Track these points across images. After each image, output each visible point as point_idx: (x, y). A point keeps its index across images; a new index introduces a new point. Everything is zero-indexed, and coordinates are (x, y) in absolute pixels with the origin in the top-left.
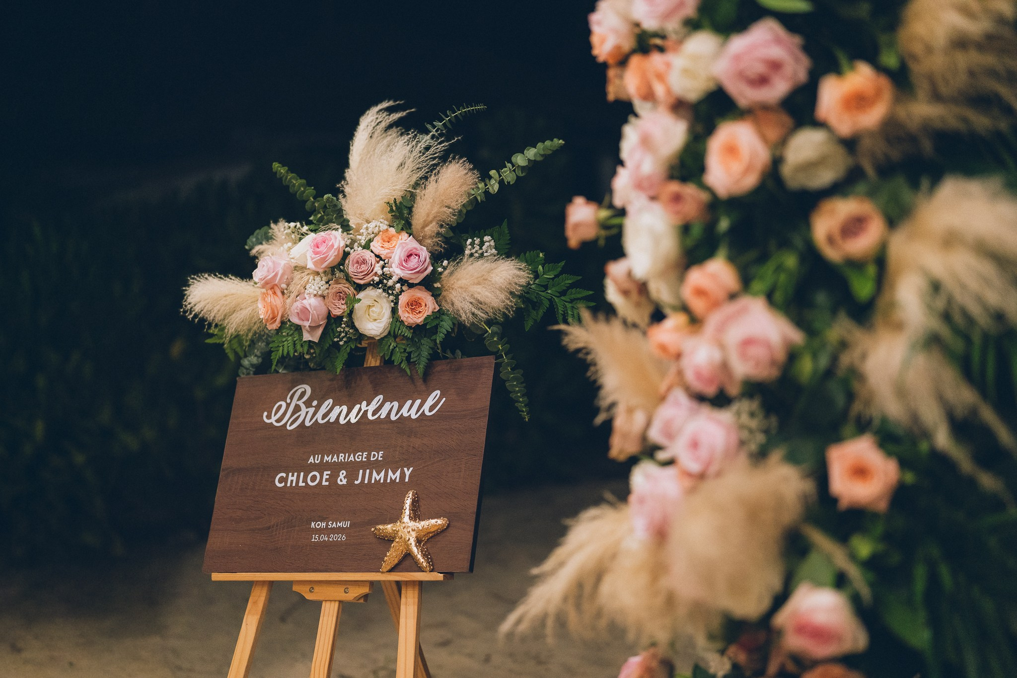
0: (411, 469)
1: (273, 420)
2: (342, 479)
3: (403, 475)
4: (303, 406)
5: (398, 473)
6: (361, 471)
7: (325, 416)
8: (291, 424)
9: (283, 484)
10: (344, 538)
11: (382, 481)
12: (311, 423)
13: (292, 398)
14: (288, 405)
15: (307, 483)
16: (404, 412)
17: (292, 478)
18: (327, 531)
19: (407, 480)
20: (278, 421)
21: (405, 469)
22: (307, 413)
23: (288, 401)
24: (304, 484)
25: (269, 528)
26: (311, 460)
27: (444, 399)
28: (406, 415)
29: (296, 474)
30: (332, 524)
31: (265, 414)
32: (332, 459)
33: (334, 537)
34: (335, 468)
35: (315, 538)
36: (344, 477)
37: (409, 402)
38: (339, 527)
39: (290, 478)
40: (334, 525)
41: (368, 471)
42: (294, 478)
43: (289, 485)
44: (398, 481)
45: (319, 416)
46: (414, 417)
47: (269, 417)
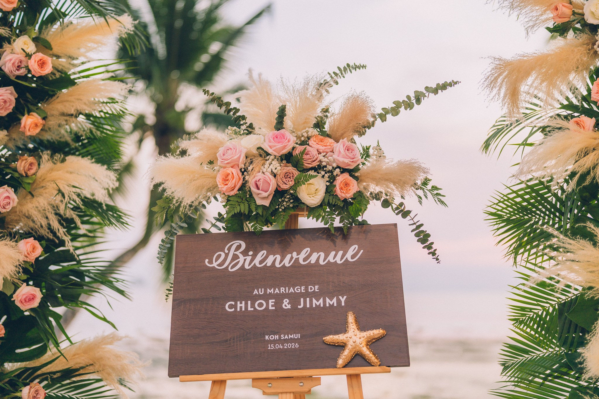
0: (345, 297)
1: (215, 264)
2: (286, 304)
3: (339, 301)
4: (241, 256)
5: (335, 300)
6: (302, 300)
7: (261, 262)
8: (232, 268)
9: (233, 310)
10: (297, 346)
11: (322, 306)
12: (250, 266)
13: (229, 249)
14: (227, 255)
15: (255, 308)
16: (331, 258)
17: (241, 305)
18: (280, 341)
19: (343, 304)
20: (219, 265)
21: (340, 297)
22: (245, 260)
23: (227, 251)
24: (252, 309)
25: (227, 341)
26: (256, 292)
27: (362, 251)
28: (332, 261)
29: (243, 302)
30: (284, 336)
31: (207, 260)
32: (274, 291)
33: (286, 346)
34: (279, 298)
35: (271, 347)
36: (288, 304)
37: (333, 253)
38: (291, 338)
39: (239, 305)
40: (286, 337)
41: (308, 299)
42: (243, 305)
43: (238, 310)
44: (335, 305)
45: (257, 261)
46: (339, 262)
47: (211, 262)
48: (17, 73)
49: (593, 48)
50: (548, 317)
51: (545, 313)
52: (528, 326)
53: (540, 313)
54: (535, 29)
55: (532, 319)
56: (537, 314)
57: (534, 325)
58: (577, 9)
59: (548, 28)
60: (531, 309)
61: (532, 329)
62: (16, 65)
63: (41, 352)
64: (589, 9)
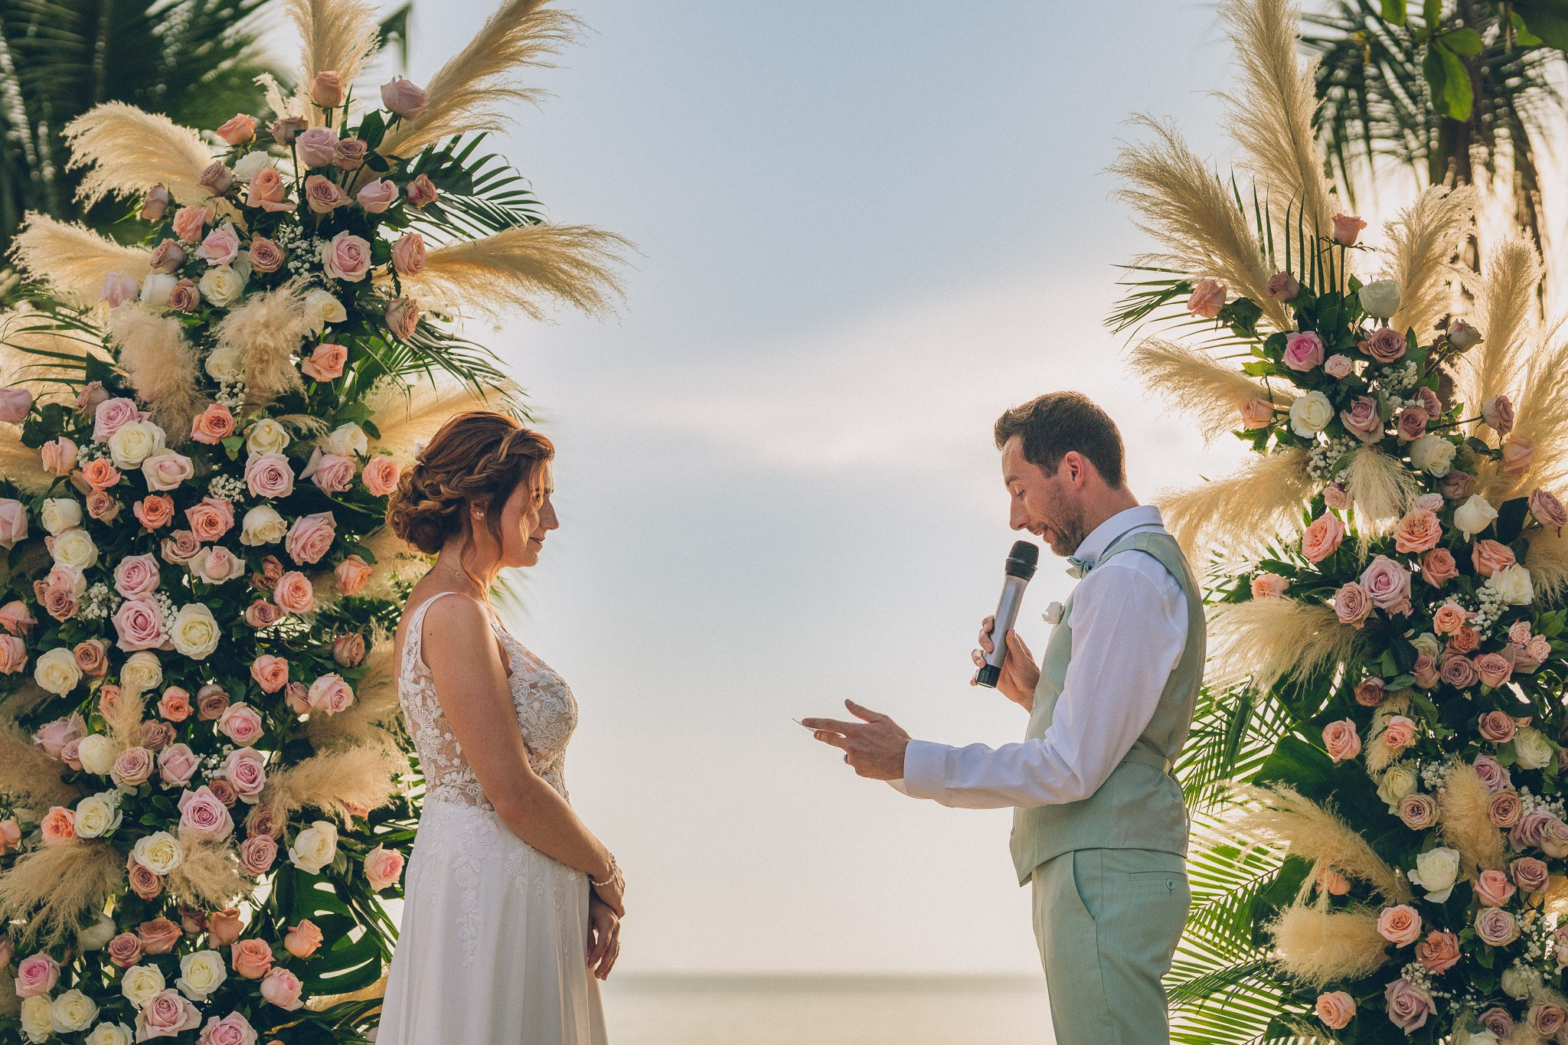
48: (339, 488)
49: (1304, 470)
50: (1236, 905)
51: (1230, 899)
52: (1202, 925)
53: (1222, 902)
54: (1218, 432)
55: (1209, 911)
56: (1218, 903)
57: (1211, 922)
58: (1281, 403)
59: (1238, 434)
60: (1208, 895)
61: (1208, 929)
62: (341, 474)
63: (371, 974)
64: (1297, 414)
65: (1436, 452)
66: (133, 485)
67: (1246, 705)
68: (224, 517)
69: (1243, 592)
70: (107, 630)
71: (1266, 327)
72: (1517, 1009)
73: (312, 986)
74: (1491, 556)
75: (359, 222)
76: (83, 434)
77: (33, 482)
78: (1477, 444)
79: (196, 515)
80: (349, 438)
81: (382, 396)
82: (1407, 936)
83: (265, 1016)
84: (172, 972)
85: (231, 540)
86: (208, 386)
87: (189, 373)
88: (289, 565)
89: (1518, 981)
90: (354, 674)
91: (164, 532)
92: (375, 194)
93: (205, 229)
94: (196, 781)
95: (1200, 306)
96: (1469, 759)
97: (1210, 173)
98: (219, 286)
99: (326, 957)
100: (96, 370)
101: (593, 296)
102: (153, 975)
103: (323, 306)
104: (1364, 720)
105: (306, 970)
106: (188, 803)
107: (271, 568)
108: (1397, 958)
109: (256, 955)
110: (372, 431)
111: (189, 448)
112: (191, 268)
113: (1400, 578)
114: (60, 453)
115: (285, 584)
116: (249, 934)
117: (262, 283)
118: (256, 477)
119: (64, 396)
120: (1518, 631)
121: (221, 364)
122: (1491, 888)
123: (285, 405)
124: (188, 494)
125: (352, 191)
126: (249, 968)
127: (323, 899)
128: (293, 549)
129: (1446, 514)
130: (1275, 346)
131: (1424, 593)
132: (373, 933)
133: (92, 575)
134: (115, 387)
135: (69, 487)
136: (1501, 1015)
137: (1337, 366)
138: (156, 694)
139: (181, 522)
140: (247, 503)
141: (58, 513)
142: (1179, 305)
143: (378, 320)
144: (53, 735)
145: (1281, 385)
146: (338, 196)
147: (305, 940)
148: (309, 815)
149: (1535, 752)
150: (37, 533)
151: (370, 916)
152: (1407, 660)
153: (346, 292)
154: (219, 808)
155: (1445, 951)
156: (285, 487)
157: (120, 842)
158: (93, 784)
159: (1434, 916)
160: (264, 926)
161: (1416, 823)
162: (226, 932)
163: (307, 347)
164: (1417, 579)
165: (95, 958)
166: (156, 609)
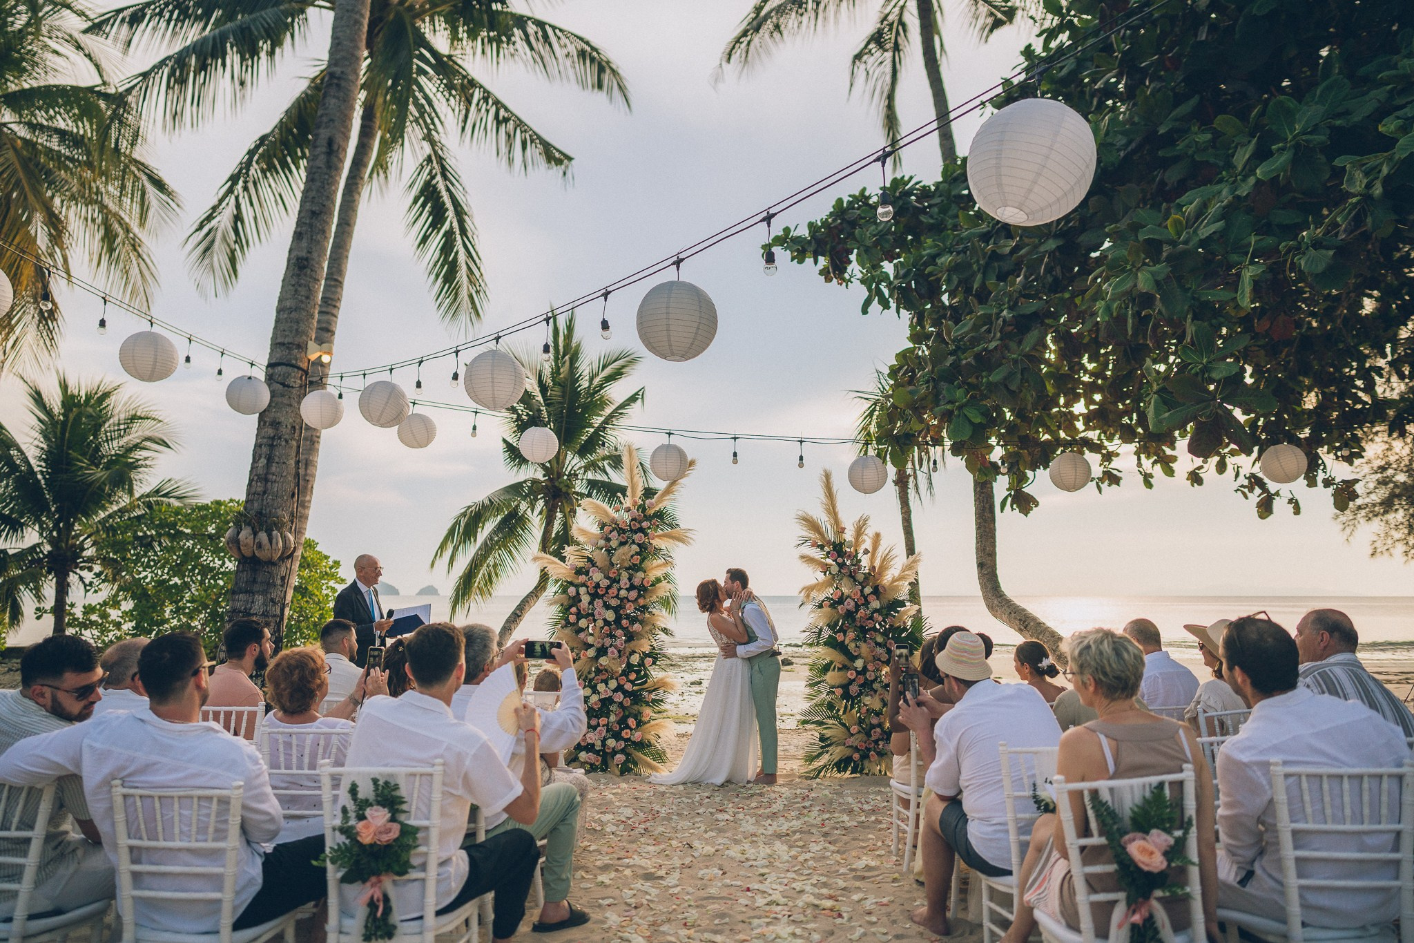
49: (834, 579)
58: (829, 565)
62: (639, 582)
63: (646, 682)
64: (832, 568)
65: (860, 577)
66: (597, 585)
67: (821, 630)
68: (616, 592)
69: (820, 606)
70: (593, 615)
71: (827, 549)
72: (875, 692)
73: (634, 685)
74: (872, 598)
75: (641, 530)
76: (587, 573)
77: (576, 582)
78: (869, 574)
79: (610, 591)
80: (640, 575)
81: (646, 564)
82: (853, 677)
83: (626, 693)
84: (607, 684)
85: (617, 597)
86: (612, 564)
87: (608, 563)
88: (629, 601)
89: (875, 686)
90: (642, 622)
91: (603, 595)
92: (645, 524)
93: (611, 532)
94: (611, 646)
95: (813, 546)
96: (865, 641)
97: (815, 518)
98: (614, 544)
99: (637, 679)
100: (590, 560)
101: (689, 543)
102: (603, 685)
103: (635, 548)
104: (845, 633)
105: (632, 682)
106: (610, 650)
107: (625, 601)
108: (851, 682)
109: (623, 680)
110: (645, 572)
111: (607, 577)
112: (608, 540)
113: (852, 603)
114: (582, 578)
115: (627, 606)
116: (621, 675)
117: (622, 544)
118: (622, 584)
119: (581, 565)
120: (876, 615)
121: (614, 560)
122: (870, 667)
123: (627, 569)
124: (609, 587)
125: (640, 522)
126: (622, 683)
127: (635, 666)
128: (630, 598)
129: (862, 591)
130: (828, 553)
131: (857, 606)
132: (645, 673)
133: (589, 604)
134: (594, 564)
135: (584, 585)
136: (872, 693)
137: (840, 560)
138: (602, 628)
139: (607, 593)
140: (619, 589)
141: (582, 590)
142: (808, 544)
143: (646, 549)
144: (582, 635)
145: (829, 561)
146: (638, 526)
147: (633, 676)
148: (634, 652)
149: (880, 639)
150: (578, 593)
151: (646, 669)
152: (854, 620)
153: (639, 545)
154: (616, 652)
155: (861, 680)
156: (628, 586)
157: (596, 658)
158: (591, 646)
159: (858, 673)
160: (625, 673)
161: (856, 654)
162: (617, 675)
163: (632, 556)
164: (856, 603)
165: (591, 680)
166: (603, 611)
